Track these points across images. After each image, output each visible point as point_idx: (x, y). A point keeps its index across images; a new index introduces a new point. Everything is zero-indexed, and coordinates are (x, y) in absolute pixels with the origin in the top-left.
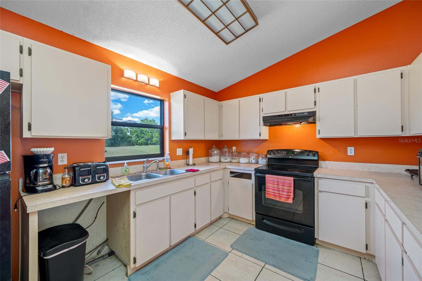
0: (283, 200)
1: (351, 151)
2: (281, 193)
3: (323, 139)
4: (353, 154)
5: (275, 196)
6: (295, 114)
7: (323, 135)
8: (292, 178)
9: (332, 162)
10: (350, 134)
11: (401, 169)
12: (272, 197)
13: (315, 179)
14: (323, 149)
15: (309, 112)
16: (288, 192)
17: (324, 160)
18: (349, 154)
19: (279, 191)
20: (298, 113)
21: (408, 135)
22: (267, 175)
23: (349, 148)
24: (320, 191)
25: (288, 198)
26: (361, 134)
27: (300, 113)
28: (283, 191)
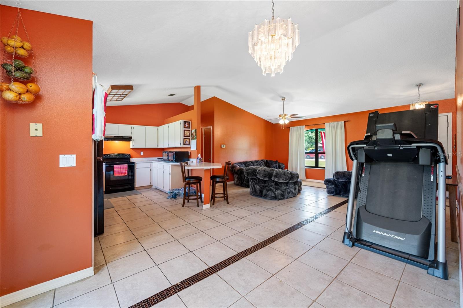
0: (123, 175)
1: (142, 153)
2: (122, 172)
3: (131, 148)
4: (143, 155)
5: (119, 174)
6: (123, 137)
7: (135, 147)
8: (127, 165)
9: (135, 158)
10: (144, 147)
11: (156, 158)
12: (117, 175)
13: (135, 164)
14: (132, 153)
15: (129, 137)
16: (125, 171)
17: (132, 158)
18: (141, 155)
19: (121, 171)
20: (124, 137)
21: (158, 148)
22: (114, 165)
23: (141, 152)
24: (137, 168)
25: (125, 173)
26: (148, 147)
27: (125, 137)
28: (123, 171)
